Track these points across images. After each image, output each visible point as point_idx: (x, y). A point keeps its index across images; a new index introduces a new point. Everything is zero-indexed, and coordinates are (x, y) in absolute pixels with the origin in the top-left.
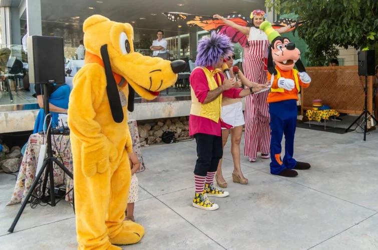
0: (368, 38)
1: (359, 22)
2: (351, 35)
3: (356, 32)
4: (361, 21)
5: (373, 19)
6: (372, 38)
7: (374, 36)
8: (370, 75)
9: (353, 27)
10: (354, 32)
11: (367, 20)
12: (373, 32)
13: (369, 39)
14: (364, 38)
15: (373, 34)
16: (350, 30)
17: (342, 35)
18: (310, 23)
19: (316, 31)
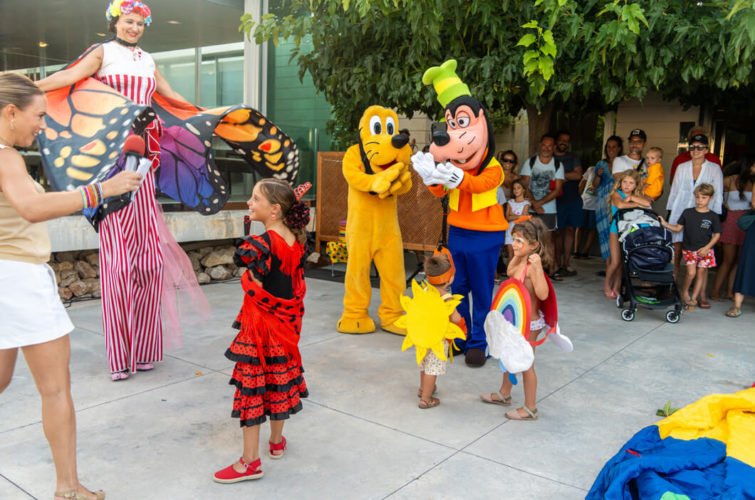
17: (402, 87)
18: (338, 59)
19: (350, 75)
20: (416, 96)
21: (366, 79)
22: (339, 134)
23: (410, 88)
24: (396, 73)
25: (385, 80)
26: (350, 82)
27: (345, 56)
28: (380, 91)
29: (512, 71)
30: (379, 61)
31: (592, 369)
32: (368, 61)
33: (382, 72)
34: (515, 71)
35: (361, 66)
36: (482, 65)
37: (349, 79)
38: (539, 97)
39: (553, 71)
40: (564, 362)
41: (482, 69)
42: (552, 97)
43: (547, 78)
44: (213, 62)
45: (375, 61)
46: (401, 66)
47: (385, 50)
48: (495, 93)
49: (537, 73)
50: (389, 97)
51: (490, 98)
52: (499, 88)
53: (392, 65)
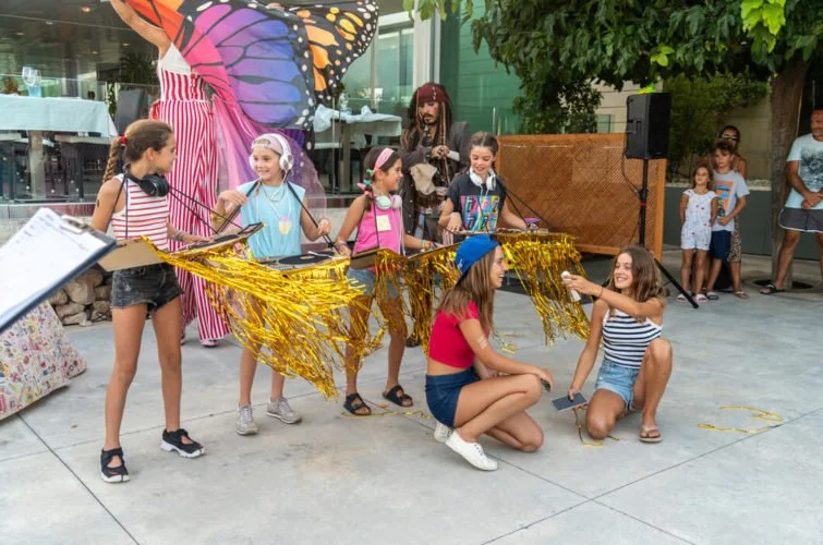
0: (652, 60)
1: (633, 19)
2: (610, 52)
3: (624, 45)
4: (639, 16)
5: (668, 9)
6: (663, 60)
7: (668, 56)
8: (655, 157)
9: (617, 33)
10: (620, 44)
11: (653, 12)
12: (668, 44)
13: (656, 63)
14: (645, 59)
15: (666, 50)
16: (608, 39)
17: (589, 52)
18: (514, 21)
19: (527, 41)
20: (607, 62)
21: (546, 44)
22: (528, 114)
23: (599, 52)
24: (582, 35)
25: (569, 45)
26: (527, 49)
27: (523, 17)
28: (562, 59)
29: (729, 23)
30: (563, 21)
31: (811, 413)
32: (549, 22)
33: (566, 35)
34: (733, 23)
35: (541, 29)
36: (688, 18)
37: (526, 45)
38: (769, 55)
39: (783, 21)
40: (774, 401)
41: (689, 22)
42: (789, 55)
43: (775, 31)
44: (396, 34)
45: (557, 22)
46: (590, 26)
47: (572, 8)
48: (706, 53)
49: (761, 26)
50: (573, 66)
51: (699, 61)
52: (712, 47)
53: (578, 26)
